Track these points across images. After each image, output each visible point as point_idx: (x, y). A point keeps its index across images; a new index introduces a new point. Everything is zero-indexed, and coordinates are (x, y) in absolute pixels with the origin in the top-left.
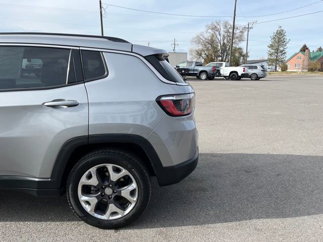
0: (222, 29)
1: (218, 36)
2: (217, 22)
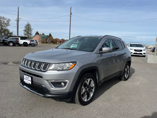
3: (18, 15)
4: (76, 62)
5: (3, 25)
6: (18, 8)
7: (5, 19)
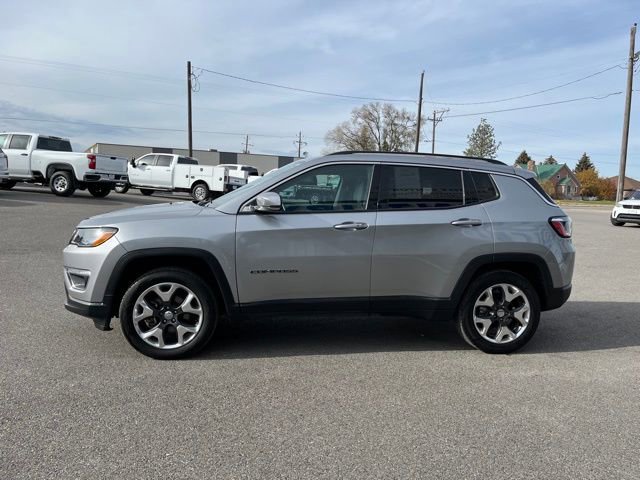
0: (382, 119)
1: (375, 131)
2: (372, 106)
3: (421, 99)
4: (118, 230)
5: (402, 140)
6: (423, 75)
7: (408, 118)
